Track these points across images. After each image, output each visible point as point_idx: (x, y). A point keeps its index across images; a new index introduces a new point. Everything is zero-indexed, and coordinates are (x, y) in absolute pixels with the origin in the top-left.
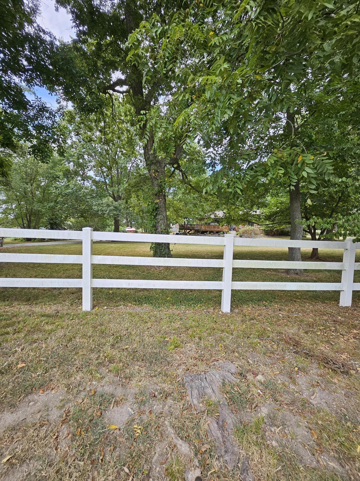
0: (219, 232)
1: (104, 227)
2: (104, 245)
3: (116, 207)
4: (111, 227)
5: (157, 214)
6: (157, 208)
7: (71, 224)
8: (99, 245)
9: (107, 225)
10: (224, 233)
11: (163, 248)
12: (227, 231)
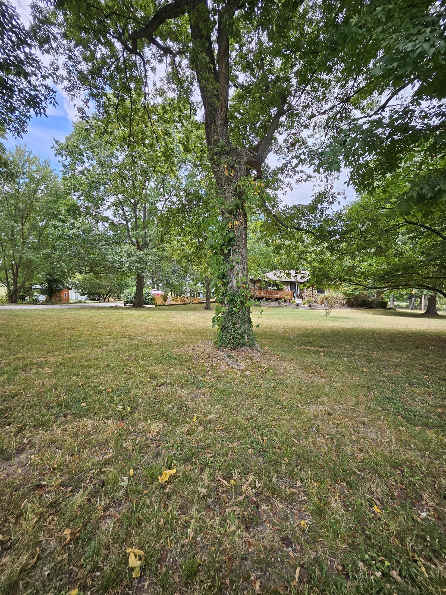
0: (279, 299)
1: (122, 289)
2: (121, 311)
3: (140, 258)
4: (131, 288)
5: (230, 250)
6: (230, 240)
7: (77, 282)
8: (113, 311)
9: (126, 285)
10: (286, 301)
11: (240, 321)
12: (290, 298)
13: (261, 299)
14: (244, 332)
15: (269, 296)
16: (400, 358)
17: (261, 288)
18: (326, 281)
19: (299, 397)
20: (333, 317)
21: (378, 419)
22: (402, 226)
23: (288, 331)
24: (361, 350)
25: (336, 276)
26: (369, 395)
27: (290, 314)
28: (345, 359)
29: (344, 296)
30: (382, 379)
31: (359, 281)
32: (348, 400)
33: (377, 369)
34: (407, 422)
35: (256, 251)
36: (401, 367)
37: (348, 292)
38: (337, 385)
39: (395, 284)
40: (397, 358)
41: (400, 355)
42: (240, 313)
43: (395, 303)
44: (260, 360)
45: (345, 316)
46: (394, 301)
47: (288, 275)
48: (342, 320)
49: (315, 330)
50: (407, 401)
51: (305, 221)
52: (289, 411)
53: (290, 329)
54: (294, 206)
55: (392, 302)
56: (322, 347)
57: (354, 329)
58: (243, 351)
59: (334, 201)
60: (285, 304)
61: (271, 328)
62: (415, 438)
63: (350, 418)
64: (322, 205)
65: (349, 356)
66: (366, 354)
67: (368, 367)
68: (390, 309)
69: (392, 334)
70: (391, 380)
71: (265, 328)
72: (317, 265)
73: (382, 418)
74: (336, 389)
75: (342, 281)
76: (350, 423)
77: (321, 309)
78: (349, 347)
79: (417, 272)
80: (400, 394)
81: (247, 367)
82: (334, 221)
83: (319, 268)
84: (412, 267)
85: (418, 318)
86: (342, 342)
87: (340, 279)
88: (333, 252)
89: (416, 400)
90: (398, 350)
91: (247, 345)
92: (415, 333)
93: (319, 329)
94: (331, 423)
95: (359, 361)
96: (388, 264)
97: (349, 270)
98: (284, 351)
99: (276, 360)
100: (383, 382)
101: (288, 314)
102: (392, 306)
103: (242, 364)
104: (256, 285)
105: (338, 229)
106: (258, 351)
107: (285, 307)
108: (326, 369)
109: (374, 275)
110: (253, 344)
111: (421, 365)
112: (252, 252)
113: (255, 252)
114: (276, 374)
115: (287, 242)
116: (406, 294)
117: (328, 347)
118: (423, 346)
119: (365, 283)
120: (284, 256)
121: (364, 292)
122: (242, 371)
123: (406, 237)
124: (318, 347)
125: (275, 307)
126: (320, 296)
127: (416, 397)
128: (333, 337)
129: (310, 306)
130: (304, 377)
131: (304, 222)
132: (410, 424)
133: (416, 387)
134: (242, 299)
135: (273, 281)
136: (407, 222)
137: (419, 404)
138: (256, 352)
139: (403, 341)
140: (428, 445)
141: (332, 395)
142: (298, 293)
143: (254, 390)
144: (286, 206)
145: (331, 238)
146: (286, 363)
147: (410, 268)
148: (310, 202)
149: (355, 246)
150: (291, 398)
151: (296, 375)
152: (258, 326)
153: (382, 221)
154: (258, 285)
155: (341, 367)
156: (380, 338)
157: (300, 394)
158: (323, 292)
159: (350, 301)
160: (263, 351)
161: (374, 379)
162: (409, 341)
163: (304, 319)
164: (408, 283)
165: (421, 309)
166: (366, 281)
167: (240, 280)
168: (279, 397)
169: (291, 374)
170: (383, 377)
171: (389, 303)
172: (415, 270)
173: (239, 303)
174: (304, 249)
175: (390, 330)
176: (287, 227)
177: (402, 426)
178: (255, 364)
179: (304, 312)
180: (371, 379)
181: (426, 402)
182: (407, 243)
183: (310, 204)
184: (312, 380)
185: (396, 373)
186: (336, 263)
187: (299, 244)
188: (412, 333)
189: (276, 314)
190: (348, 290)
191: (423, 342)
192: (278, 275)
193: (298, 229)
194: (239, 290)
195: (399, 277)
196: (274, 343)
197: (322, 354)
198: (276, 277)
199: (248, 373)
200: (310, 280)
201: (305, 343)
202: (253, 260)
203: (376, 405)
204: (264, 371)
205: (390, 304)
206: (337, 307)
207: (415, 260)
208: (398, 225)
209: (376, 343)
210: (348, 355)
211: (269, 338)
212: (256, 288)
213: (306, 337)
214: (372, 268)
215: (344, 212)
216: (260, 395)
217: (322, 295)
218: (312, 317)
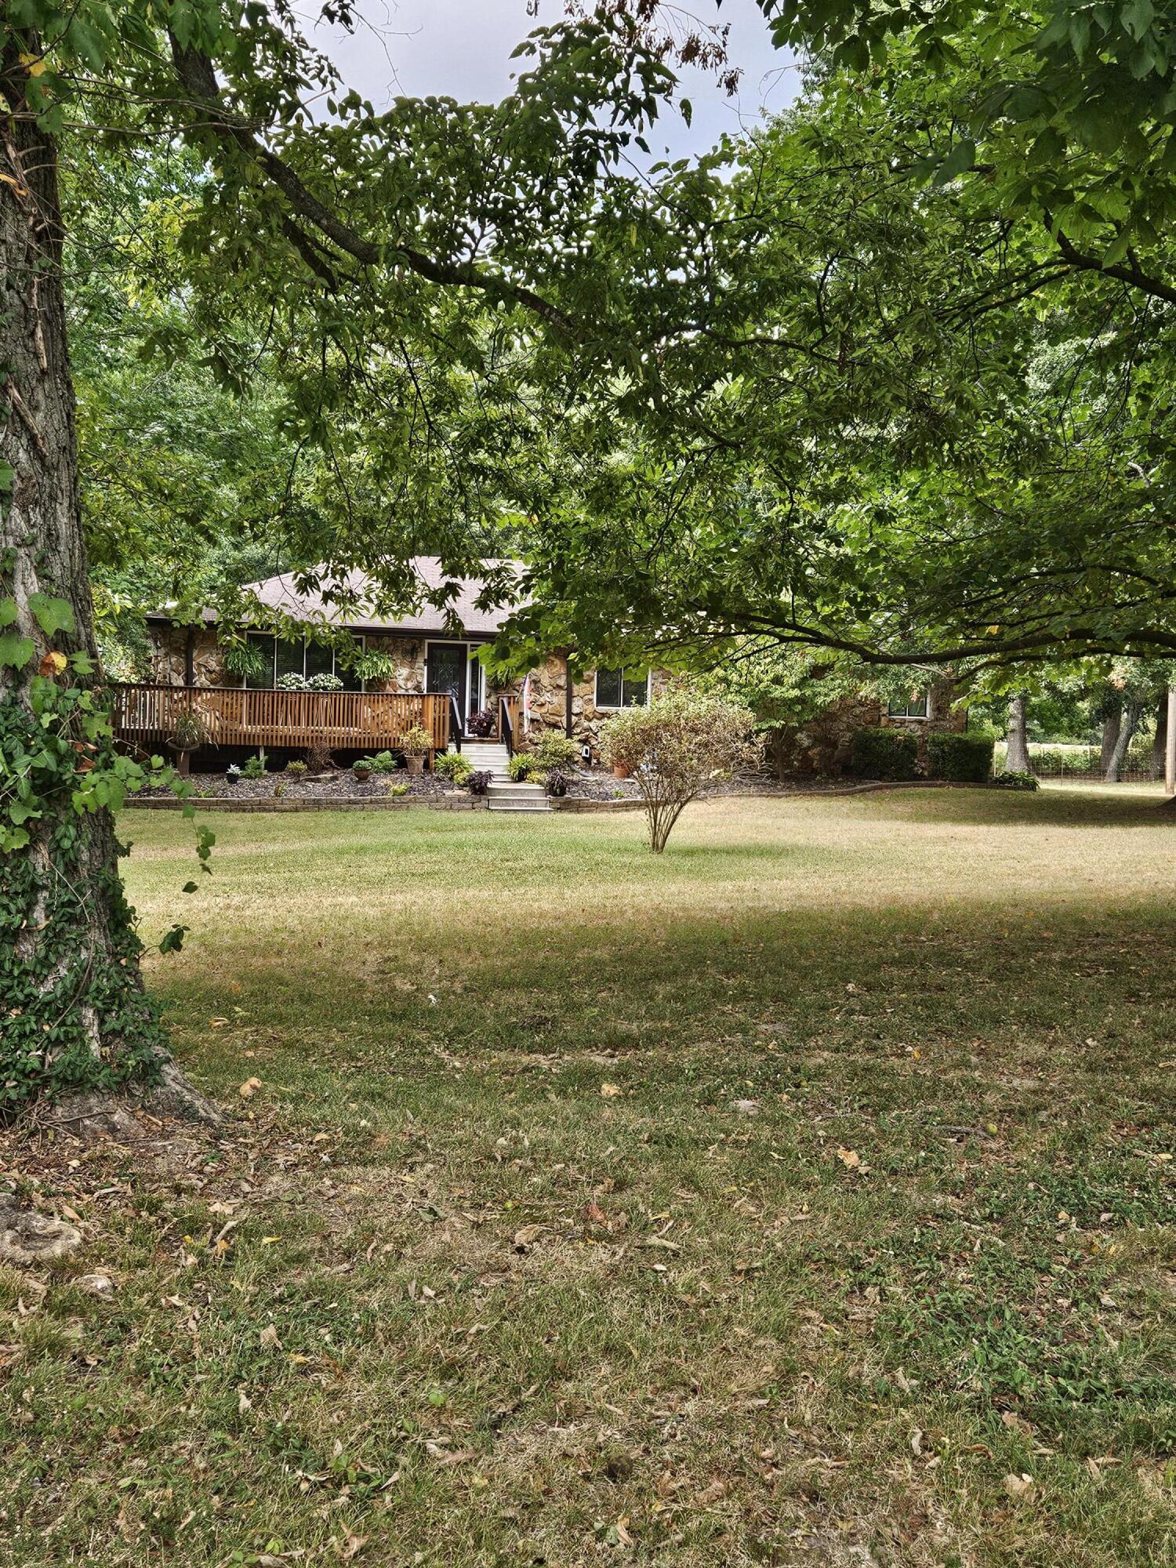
0: (359, 754)
10: (402, 763)
11: (39, 915)
12: (427, 739)
13: (241, 752)
14: (76, 994)
15: (287, 730)
16: (1042, 1064)
17: (229, 680)
18: (638, 619)
19: (435, 1392)
20: (690, 852)
21: (892, 1448)
22: (1050, 279)
23: (413, 959)
24: (838, 1038)
25: (694, 584)
26: (859, 1312)
27: (431, 847)
28: (744, 1104)
29: (750, 715)
30: (938, 1200)
31: (827, 621)
32: (735, 1363)
33: (916, 1145)
34: (1045, 1437)
35: (186, 418)
36: (1043, 1116)
37: (777, 692)
38: (680, 1277)
39: (1017, 632)
40: (1029, 1065)
41: (1039, 1050)
42: (41, 859)
43: (1034, 749)
44: (194, 1180)
45: (764, 839)
46: (1026, 734)
47: (398, 583)
48: (747, 863)
49: (582, 937)
50: (1055, 1317)
51: (481, 215)
52: (362, 1503)
53: (424, 946)
54: (405, 109)
55: (1015, 739)
56: (616, 1043)
57: (806, 916)
58: (74, 1127)
59: (658, 98)
60: (398, 784)
61: (300, 949)
62: (1076, 1526)
63: (738, 1469)
64: (584, 115)
65: (769, 1084)
66: (861, 1059)
67: (866, 1139)
68: (1008, 781)
69: (1013, 927)
70: (983, 1201)
71: (253, 950)
72: (582, 516)
73: (915, 1443)
74: (670, 1299)
75: (729, 617)
76: (735, 1506)
77: (627, 806)
78: (770, 1029)
79: (1131, 560)
80: (1022, 1279)
81: (99, 1240)
82: (658, 228)
83: (594, 540)
84: (1097, 528)
85: (1144, 830)
86: (735, 1000)
87: (714, 605)
88: (665, 432)
89: (1106, 1300)
90: (1037, 1022)
91: (101, 1079)
92: (1127, 915)
93: (609, 931)
94: (620, 1529)
95: (819, 1109)
96: (983, 510)
97: (763, 551)
98: (372, 1096)
99: (310, 1162)
100: (943, 1217)
101: (416, 848)
102: (1016, 766)
103: (56, 1223)
104: (199, 658)
105: (691, 283)
106: (187, 1113)
107: (399, 802)
108: (620, 1186)
109: (910, 584)
110: (149, 1072)
111: (1145, 1093)
112: (157, 428)
113: (175, 432)
114: (300, 1259)
115: (381, 362)
116: (1084, 694)
117: (651, 1040)
118: (1162, 986)
119: (859, 631)
120: (363, 457)
121: (867, 690)
122: (61, 1270)
123: (1066, 349)
124: (591, 1044)
125: (334, 806)
126: (613, 725)
127: (1106, 1284)
128: (687, 973)
129: (557, 791)
130: (484, 1250)
131: (474, 226)
132: (1063, 1448)
133: (1110, 1225)
134: (46, 759)
135: (298, 627)
136: (1075, 259)
137: (1119, 1319)
138: (171, 1123)
139: (1065, 964)
140: (1144, 1553)
141: (644, 1344)
142: (484, 706)
143: (129, 1398)
144: (353, 101)
145: (648, 342)
146: (371, 1172)
147: (1094, 533)
148: (511, 89)
149: (798, 398)
150: (390, 1407)
151: (432, 1246)
152: (174, 941)
153: (933, 244)
154: (208, 661)
155: (715, 1161)
156: (945, 958)
157: (449, 1371)
158: (637, 693)
159: (792, 744)
160: (215, 1111)
161: (895, 1207)
162: (1096, 964)
163: (518, 876)
164: (1082, 622)
165: (1162, 776)
166: (864, 617)
167: (25, 624)
168: (304, 1415)
169: (402, 1242)
170: (945, 1187)
171: (1000, 749)
172: (1119, 546)
173: (24, 787)
174: (494, 411)
175: (998, 907)
176: (368, 255)
177: (1021, 1470)
178: (153, 1208)
179: (522, 826)
180: (876, 1211)
181: (1155, 1304)
182: (1072, 385)
183: (511, 103)
184: (529, 1263)
185: (1016, 1157)
186: (690, 502)
187: (459, 373)
188: (1111, 915)
189: (341, 852)
190: (778, 680)
191: (1162, 961)
192: (326, 585)
193: (447, 275)
194: (25, 692)
195: (1039, 591)
196: (306, 1051)
197: (609, 1089)
198: (314, 599)
199: (102, 1283)
200: (536, 613)
201: (511, 1029)
202: (146, 479)
203: (890, 1367)
204: (222, 1246)
205: (1004, 754)
206: (716, 783)
207: (1119, 485)
208: (1025, 277)
209: (924, 987)
210: (761, 1082)
211: (281, 1019)
212: (201, 680)
213: (530, 985)
214: (898, 535)
215: (726, 174)
216: (171, 1422)
217: (626, 715)
218: (567, 860)
